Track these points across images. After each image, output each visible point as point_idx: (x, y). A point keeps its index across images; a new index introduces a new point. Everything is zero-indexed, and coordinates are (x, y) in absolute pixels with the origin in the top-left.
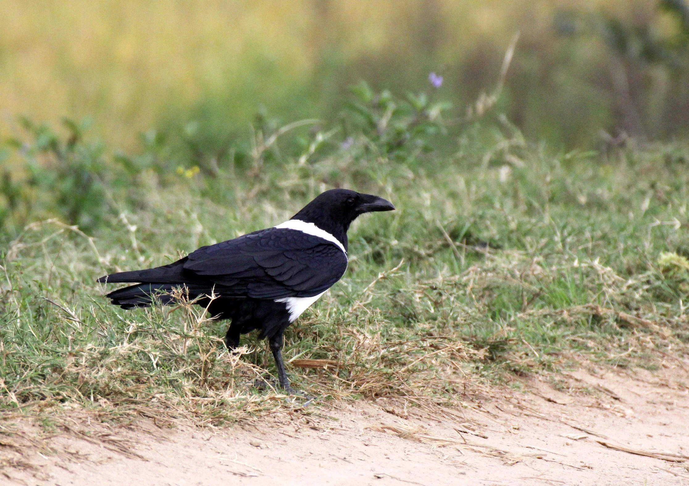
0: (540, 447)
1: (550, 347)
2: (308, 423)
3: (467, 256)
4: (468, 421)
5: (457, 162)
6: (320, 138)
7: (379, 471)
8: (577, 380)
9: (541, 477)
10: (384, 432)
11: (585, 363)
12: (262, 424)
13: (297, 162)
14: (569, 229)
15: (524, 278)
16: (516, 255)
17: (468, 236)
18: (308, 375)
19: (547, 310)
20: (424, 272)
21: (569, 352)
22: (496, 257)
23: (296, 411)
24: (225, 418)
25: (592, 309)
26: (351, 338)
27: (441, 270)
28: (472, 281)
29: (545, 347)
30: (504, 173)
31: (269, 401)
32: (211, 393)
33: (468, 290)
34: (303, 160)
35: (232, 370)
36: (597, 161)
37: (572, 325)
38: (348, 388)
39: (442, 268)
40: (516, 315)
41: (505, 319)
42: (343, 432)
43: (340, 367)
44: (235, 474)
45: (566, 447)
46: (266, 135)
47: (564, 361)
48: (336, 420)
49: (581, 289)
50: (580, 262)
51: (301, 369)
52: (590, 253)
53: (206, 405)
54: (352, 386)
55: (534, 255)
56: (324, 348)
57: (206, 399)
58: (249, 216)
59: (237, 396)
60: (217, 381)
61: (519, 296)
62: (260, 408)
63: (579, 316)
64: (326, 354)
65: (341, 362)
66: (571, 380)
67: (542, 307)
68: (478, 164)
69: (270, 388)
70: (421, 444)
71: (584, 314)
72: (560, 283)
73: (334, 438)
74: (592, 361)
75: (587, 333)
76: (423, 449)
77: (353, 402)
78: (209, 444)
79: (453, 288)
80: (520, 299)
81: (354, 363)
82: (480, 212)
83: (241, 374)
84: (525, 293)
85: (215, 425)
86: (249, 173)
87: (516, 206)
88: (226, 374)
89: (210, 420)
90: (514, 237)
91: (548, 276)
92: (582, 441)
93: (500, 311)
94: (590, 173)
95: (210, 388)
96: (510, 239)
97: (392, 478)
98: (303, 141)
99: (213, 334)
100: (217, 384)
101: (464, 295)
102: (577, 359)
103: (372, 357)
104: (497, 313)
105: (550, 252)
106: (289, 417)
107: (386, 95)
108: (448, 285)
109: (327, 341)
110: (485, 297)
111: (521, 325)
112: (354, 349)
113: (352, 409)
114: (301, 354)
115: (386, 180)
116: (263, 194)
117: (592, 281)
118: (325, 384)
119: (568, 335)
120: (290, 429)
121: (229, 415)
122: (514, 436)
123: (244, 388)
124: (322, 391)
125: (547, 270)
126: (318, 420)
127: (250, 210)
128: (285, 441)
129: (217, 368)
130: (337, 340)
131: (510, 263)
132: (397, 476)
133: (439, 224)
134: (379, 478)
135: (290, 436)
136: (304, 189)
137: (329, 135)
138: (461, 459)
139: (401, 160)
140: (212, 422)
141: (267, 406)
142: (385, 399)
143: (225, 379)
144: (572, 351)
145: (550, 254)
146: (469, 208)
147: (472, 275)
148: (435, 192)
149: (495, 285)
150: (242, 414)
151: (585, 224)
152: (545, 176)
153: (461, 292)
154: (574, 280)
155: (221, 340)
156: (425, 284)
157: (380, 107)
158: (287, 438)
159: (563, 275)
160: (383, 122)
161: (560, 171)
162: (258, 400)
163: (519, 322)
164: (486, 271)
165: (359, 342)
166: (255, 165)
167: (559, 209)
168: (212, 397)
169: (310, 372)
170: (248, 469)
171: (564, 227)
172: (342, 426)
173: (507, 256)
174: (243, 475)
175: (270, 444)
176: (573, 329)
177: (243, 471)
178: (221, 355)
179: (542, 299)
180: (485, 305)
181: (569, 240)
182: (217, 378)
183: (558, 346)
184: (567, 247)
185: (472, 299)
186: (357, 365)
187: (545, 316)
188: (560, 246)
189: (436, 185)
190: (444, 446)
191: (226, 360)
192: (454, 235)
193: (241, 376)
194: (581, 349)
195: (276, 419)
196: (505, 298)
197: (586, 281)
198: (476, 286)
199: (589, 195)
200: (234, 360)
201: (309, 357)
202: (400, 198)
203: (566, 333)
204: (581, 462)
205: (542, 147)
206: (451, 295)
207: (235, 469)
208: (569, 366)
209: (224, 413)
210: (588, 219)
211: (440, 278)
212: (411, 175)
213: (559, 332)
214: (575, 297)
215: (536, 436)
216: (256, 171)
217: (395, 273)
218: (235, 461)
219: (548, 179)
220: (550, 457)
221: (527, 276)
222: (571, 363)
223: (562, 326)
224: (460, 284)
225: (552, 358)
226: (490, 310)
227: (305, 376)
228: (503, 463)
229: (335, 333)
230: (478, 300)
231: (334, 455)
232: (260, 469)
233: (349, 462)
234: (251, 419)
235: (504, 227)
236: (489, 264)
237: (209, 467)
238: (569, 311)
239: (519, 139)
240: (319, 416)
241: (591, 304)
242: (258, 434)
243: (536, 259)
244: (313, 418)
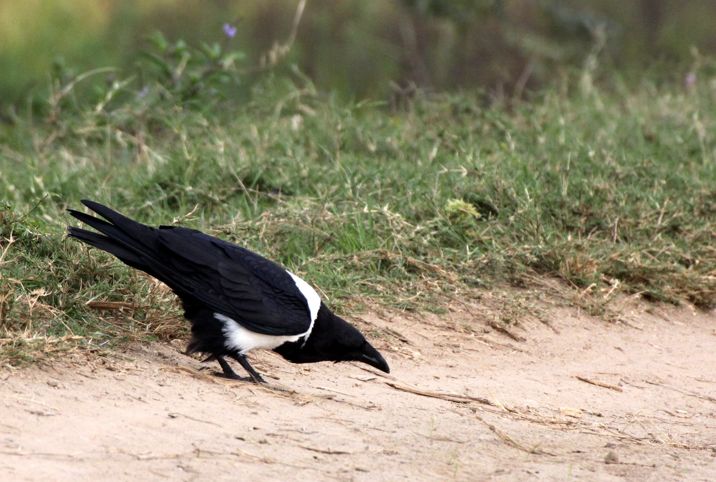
0: (330, 388)
1: (340, 291)
2: (104, 363)
3: (259, 203)
4: (260, 362)
5: (249, 111)
6: (117, 86)
7: (173, 411)
8: (366, 323)
9: (331, 417)
10: (179, 372)
11: (374, 306)
12: (59, 364)
13: (94, 109)
14: (359, 176)
15: (316, 223)
16: (308, 201)
17: (261, 182)
18: (104, 317)
19: (337, 255)
20: (218, 217)
21: (359, 296)
22: (288, 203)
23: (92, 352)
24: (23, 358)
25: (381, 254)
26: (147, 281)
27: (234, 216)
28: (264, 226)
29: (336, 291)
30: (296, 122)
31: (66, 342)
32: (9, 334)
33: (261, 235)
34: (100, 108)
35: (30, 311)
36: (386, 110)
37: (361, 270)
38: (143, 330)
39: (235, 214)
40: (307, 259)
41: (297, 264)
42: (138, 373)
43: (136, 309)
44: (32, 413)
45: (356, 388)
46: (63, 84)
47: (354, 304)
48: (131, 361)
49: (371, 235)
50: (370, 208)
51: (97, 311)
52: (380, 200)
53: (4, 345)
54: (147, 328)
55: (325, 201)
56: (120, 291)
57: (4, 339)
58: (46, 162)
59: (34, 337)
60: (15, 322)
61: (310, 241)
62: (57, 348)
63: (368, 261)
64: (122, 297)
65: (137, 305)
66: (360, 323)
67: (333, 252)
68: (271, 112)
69: (67, 329)
70: (214, 385)
71: (373, 259)
72: (350, 228)
73: (130, 379)
74: (381, 304)
75: (376, 277)
76: (216, 390)
77: (149, 344)
78: (7, 384)
79: (246, 233)
80: (311, 244)
81: (149, 305)
82: (273, 160)
83: (38, 316)
84: (316, 238)
85: (13, 365)
86: (47, 120)
87: (307, 154)
88: (23, 315)
89: (8, 360)
90: (305, 183)
91: (338, 222)
92: (371, 382)
93: (292, 256)
94: (380, 122)
95: (8, 329)
96: (301, 186)
97: (186, 417)
98: (99, 90)
99: (12, 276)
100: (15, 326)
101: (257, 239)
102: (366, 302)
103: (167, 300)
104: (289, 257)
105: (341, 198)
106: (86, 358)
107: (181, 44)
108: (242, 230)
109: (123, 283)
110: (277, 242)
111: (312, 269)
112: (149, 291)
113: (147, 350)
114: (97, 296)
115: (180, 128)
116: (61, 141)
117: (382, 227)
118: (121, 325)
119: (358, 280)
120: (86, 370)
121: (26, 355)
122: (304, 377)
123: (41, 329)
124: (118, 333)
125: (338, 215)
126: (113, 361)
127: (48, 157)
128: (82, 381)
129: (15, 309)
130: (133, 282)
131: (302, 209)
132: (192, 416)
133: (233, 171)
134: (173, 417)
135: (86, 376)
136: (100, 135)
137: (125, 83)
138: (253, 399)
139: (195, 108)
140: (10, 363)
141: (64, 347)
142: (179, 340)
143: (23, 321)
144: (361, 295)
145: (340, 200)
146: (261, 156)
147: (265, 220)
148: (229, 140)
149: (287, 230)
150: (39, 354)
151: (375, 171)
152: (336, 124)
153: (254, 237)
154: (364, 226)
155: (19, 282)
156: (219, 229)
157: (176, 56)
158: (83, 378)
159: (353, 221)
160: (178, 72)
161: (350, 119)
162: (55, 341)
163: (310, 266)
164: (278, 216)
165: (154, 285)
166: (53, 112)
167: (350, 157)
168: (10, 337)
169: (106, 314)
170: (46, 408)
171: (354, 174)
172: (137, 367)
173: (299, 202)
174: (40, 414)
175: (66, 384)
176: (362, 273)
177: (39, 409)
178: (20, 297)
179: (333, 244)
180: (277, 249)
181: (359, 187)
182: (15, 319)
183: (348, 290)
184: (357, 194)
185: (264, 244)
186: (152, 308)
187: (336, 261)
188: (350, 192)
189: (230, 134)
190: (237, 387)
191: (24, 301)
192: (247, 182)
193: (39, 318)
194: (370, 293)
195: (73, 360)
196: (297, 243)
197: (375, 227)
198: (269, 231)
199: (379, 143)
200: (32, 302)
201: (105, 299)
202: (195, 145)
203: (355, 277)
204: (370, 403)
205: (333, 97)
206: (244, 239)
207: (32, 408)
208: (359, 310)
209: (21, 353)
210: (378, 166)
211: (234, 223)
212: (205, 123)
213: (349, 276)
214: (364, 242)
215: (327, 377)
216: (53, 118)
217: (189, 218)
218: (32, 400)
219: (339, 127)
220: (339, 397)
221: (318, 221)
222: (360, 307)
223: (352, 270)
224: (253, 229)
225: (342, 302)
226: (282, 254)
227: (101, 318)
228: (294, 403)
229: (130, 276)
230: (270, 245)
231: (129, 395)
232: (57, 408)
233: (144, 402)
234: (48, 359)
235: (296, 174)
236: (281, 210)
237: (7, 406)
238: (359, 256)
239: (311, 89)
240: (115, 357)
241: (380, 249)
242: (55, 374)
243: (326, 205)
244: (109, 359)
